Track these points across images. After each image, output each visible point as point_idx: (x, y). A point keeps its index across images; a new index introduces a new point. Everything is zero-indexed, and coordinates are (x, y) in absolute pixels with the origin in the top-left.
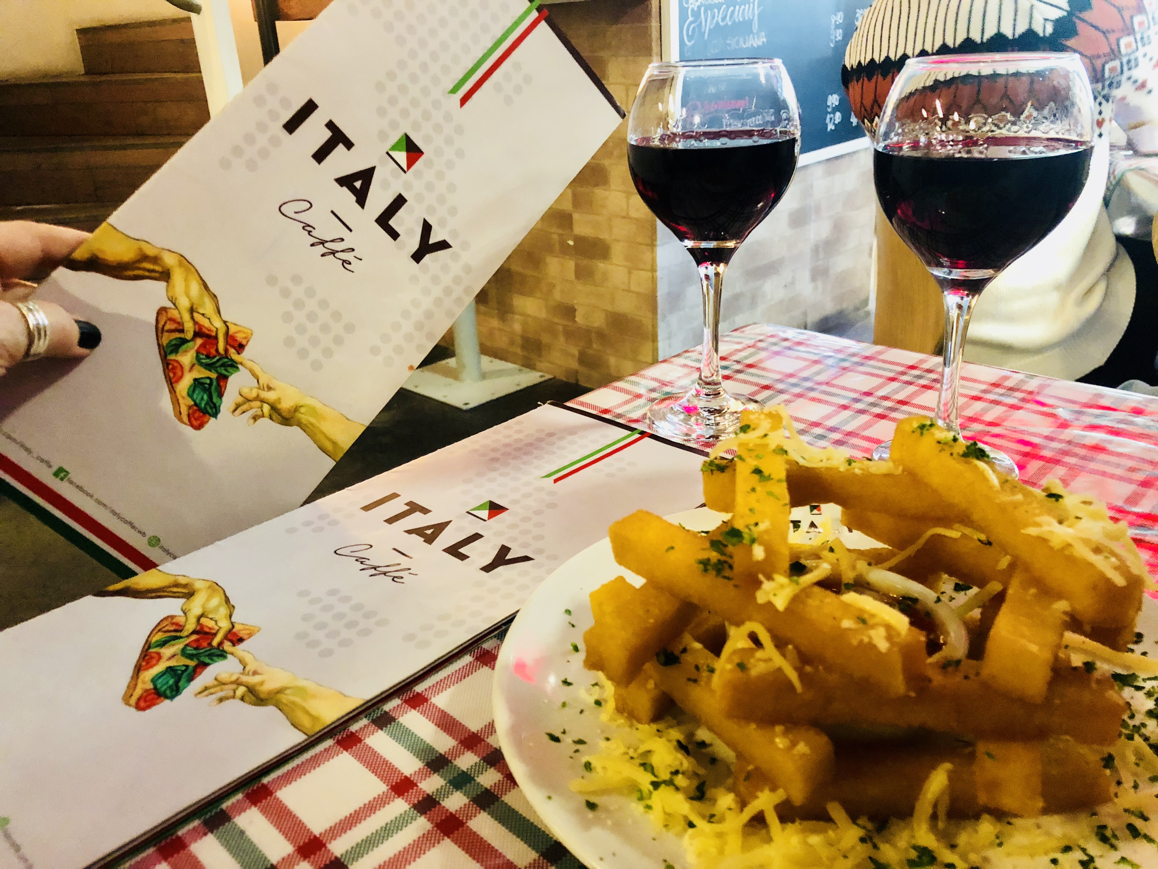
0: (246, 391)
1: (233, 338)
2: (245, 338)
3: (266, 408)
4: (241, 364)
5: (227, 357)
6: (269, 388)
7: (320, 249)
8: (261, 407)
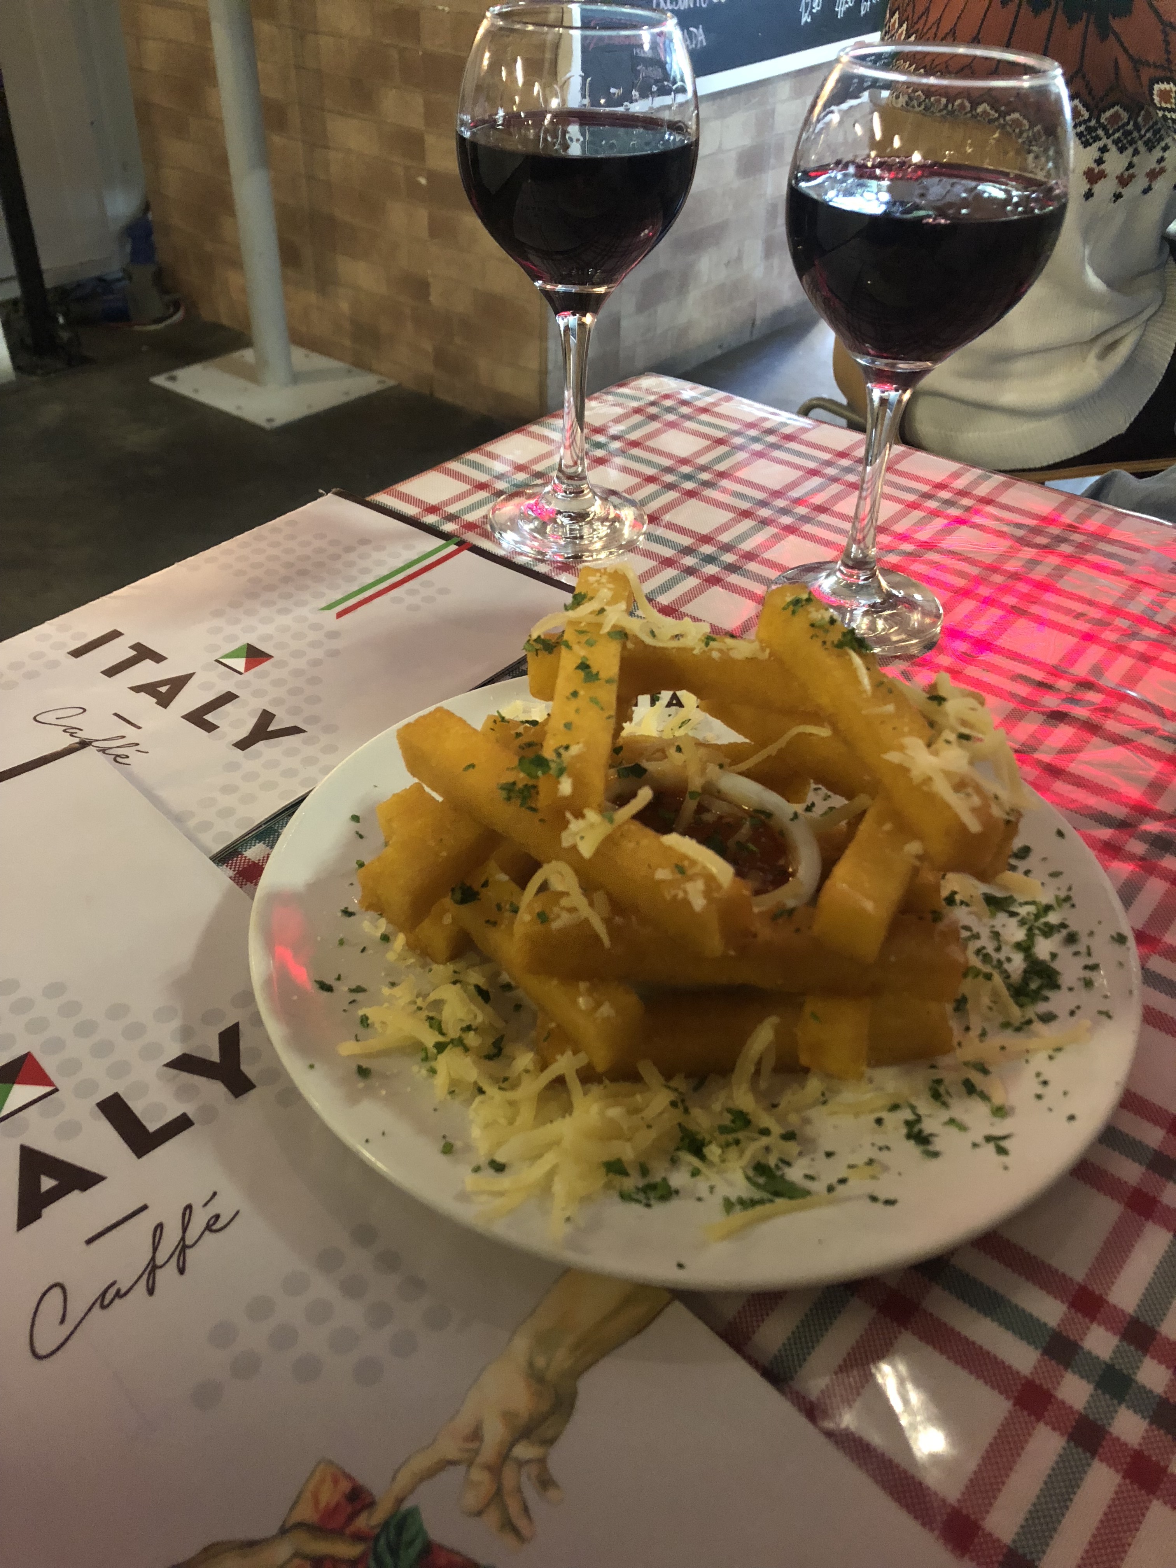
0: (472, 1500)
1: (331, 1513)
2: (336, 1482)
3: (523, 1451)
4: (400, 1501)
5: (377, 1538)
6: (476, 1435)
7: (167, 1276)
8: (521, 1464)
